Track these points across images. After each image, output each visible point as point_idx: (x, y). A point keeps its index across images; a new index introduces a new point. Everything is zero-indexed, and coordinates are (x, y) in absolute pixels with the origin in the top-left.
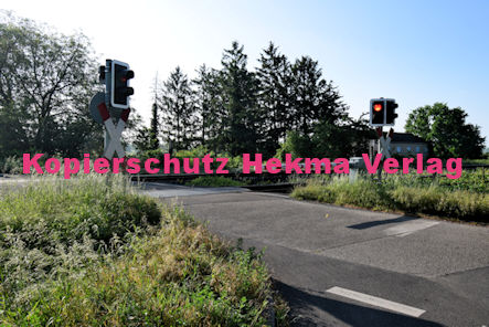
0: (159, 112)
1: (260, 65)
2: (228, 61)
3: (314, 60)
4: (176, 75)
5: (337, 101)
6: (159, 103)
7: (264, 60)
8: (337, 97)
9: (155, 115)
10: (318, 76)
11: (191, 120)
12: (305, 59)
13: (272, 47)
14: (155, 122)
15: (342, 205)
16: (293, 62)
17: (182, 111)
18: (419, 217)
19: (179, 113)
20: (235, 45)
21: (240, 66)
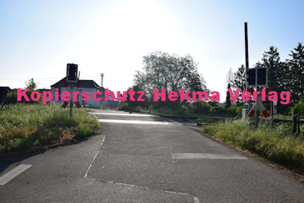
2: (267, 58)
4: (241, 69)
13: (300, 46)
20: (271, 49)
21: (275, 60)
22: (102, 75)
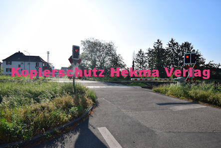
0: (135, 63)
1: (168, 46)
2: (156, 46)
3: (190, 43)
4: (140, 52)
5: (200, 57)
6: (135, 60)
7: (169, 45)
8: (200, 56)
9: (133, 64)
10: (192, 48)
11: (144, 65)
12: (186, 43)
13: (172, 40)
14: (133, 66)
15: (168, 95)
16: (181, 44)
17: (142, 63)
18: (199, 103)
19: (141, 63)
20: (158, 41)
21: (160, 47)
22: (48, 53)
